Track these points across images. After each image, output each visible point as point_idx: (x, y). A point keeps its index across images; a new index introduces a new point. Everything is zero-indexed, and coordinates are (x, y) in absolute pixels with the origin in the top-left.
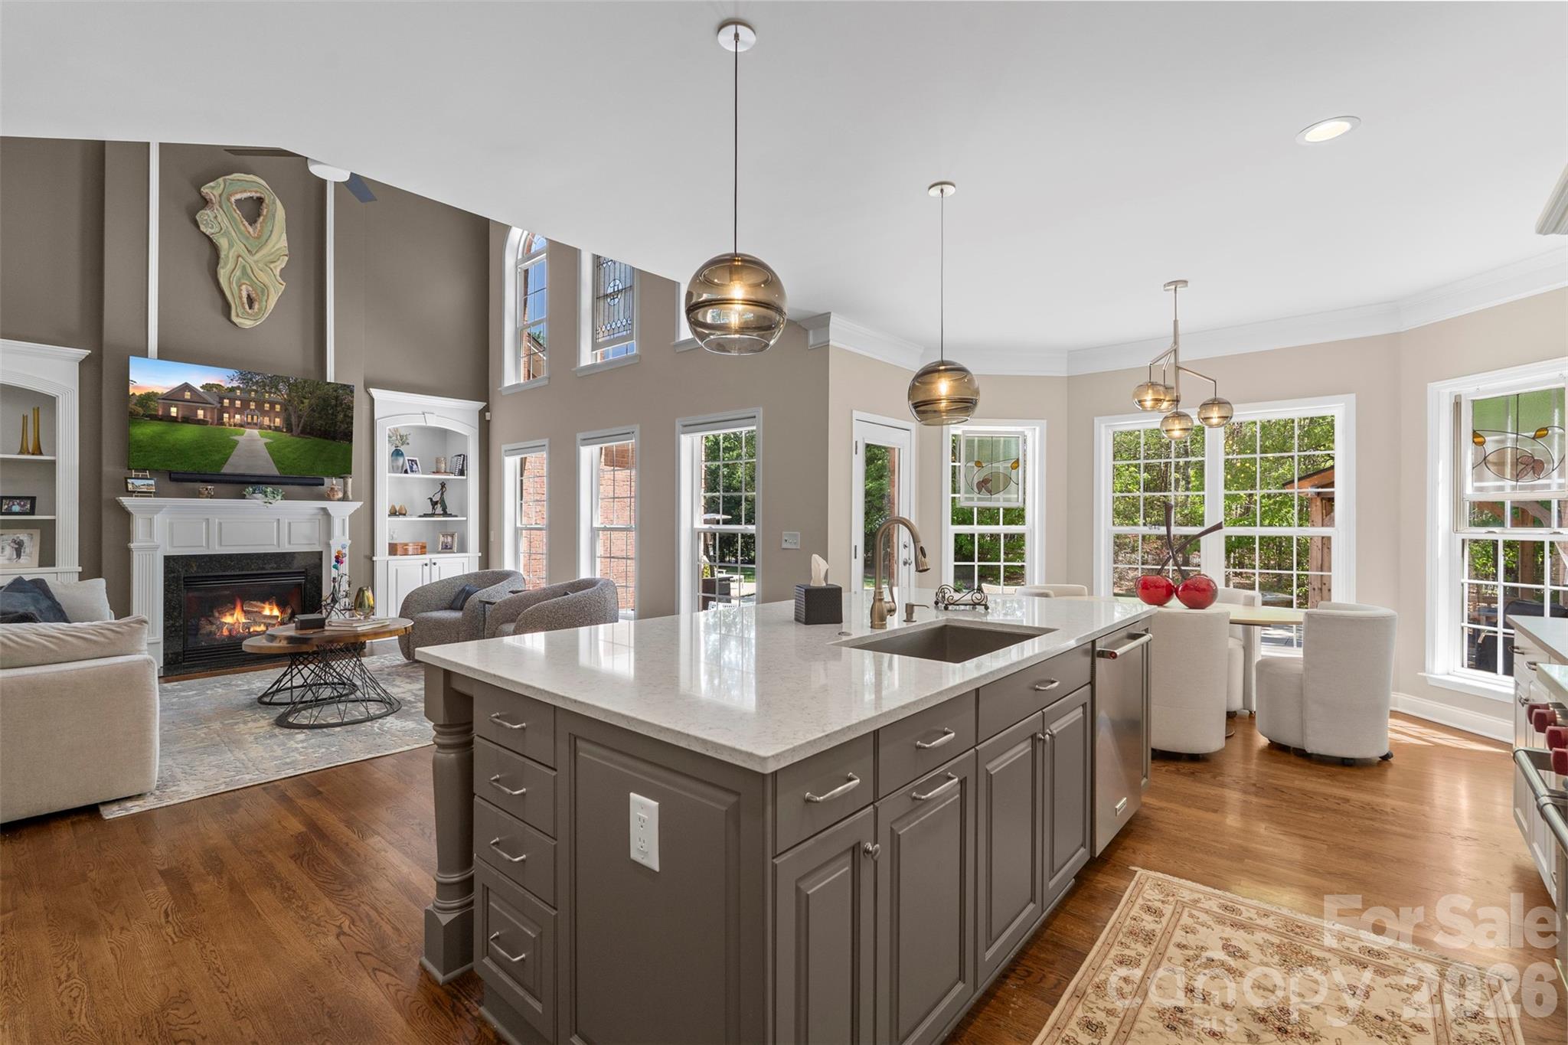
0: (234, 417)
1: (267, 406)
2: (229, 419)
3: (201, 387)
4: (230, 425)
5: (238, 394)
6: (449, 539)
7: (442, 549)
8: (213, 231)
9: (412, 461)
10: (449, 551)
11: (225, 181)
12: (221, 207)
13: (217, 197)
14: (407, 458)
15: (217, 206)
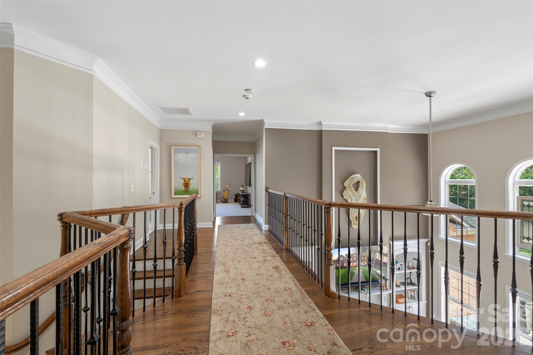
0: (354, 264)
1: (363, 258)
2: (353, 265)
3: (345, 255)
4: (353, 267)
5: (355, 255)
6: (413, 293)
7: (410, 297)
8: (347, 197)
9: (401, 264)
10: (414, 299)
11: (350, 179)
12: (349, 188)
13: (348, 185)
14: (400, 264)
15: (348, 189)
